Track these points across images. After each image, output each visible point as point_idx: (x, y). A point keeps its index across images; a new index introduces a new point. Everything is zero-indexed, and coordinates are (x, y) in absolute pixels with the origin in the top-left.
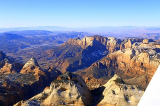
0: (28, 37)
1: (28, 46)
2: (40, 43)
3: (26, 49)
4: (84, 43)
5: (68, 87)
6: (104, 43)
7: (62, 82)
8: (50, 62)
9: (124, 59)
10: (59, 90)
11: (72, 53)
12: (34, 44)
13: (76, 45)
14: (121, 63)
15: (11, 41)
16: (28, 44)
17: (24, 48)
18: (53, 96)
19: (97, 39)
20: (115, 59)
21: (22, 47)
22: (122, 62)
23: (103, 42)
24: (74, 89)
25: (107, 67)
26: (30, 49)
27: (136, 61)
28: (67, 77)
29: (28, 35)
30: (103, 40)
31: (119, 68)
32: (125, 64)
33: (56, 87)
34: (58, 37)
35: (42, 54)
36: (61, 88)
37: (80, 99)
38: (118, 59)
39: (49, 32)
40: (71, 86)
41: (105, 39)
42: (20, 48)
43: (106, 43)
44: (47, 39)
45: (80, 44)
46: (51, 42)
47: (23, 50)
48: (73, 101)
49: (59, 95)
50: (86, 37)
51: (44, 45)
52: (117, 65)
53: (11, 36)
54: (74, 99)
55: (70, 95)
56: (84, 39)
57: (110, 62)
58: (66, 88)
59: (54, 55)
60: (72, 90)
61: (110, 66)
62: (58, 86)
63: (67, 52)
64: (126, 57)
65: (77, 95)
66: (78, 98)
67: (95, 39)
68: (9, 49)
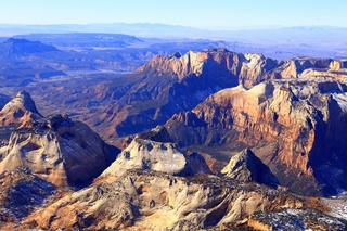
0: (70, 48)
1: (61, 73)
2: (92, 67)
3: (54, 79)
4: (185, 67)
5: (43, 141)
6: (234, 68)
7: (33, 132)
8: (91, 112)
9: (246, 106)
10: (23, 148)
11: (152, 91)
12: (78, 68)
13: (168, 73)
14: (240, 115)
15: (23, 58)
16: (63, 67)
17: (47, 78)
18: (10, 158)
19: (217, 59)
20: (228, 105)
21: (44, 75)
22: (243, 113)
23: (231, 66)
24: (54, 147)
25: (205, 125)
26: (64, 79)
27: (267, 111)
28: (46, 123)
29: (72, 45)
30: (232, 62)
31: (234, 127)
32: (247, 118)
33: (19, 142)
34: (149, 54)
35: (85, 92)
36: (30, 143)
37: (61, 164)
38: (235, 105)
39: (134, 38)
40: (49, 140)
41: (236, 59)
42: (37, 76)
43: (239, 70)
44: (118, 57)
45: (175, 70)
46: (124, 64)
47: (45, 81)
48: (48, 169)
49: (23, 156)
50: (191, 53)
51: (105, 71)
52: (231, 121)
53: (23, 45)
54: (49, 166)
55: (44, 156)
56: (186, 57)
57: (214, 111)
58: (38, 143)
59: (108, 95)
60: (48, 148)
61: (215, 120)
62: (24, 139)
63: (140, 89)
64: (252, 102)
65: (56, 158)
66: (57, 163)
67: (211, 57)
68: (8, 78)
